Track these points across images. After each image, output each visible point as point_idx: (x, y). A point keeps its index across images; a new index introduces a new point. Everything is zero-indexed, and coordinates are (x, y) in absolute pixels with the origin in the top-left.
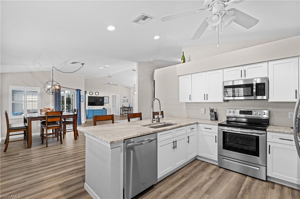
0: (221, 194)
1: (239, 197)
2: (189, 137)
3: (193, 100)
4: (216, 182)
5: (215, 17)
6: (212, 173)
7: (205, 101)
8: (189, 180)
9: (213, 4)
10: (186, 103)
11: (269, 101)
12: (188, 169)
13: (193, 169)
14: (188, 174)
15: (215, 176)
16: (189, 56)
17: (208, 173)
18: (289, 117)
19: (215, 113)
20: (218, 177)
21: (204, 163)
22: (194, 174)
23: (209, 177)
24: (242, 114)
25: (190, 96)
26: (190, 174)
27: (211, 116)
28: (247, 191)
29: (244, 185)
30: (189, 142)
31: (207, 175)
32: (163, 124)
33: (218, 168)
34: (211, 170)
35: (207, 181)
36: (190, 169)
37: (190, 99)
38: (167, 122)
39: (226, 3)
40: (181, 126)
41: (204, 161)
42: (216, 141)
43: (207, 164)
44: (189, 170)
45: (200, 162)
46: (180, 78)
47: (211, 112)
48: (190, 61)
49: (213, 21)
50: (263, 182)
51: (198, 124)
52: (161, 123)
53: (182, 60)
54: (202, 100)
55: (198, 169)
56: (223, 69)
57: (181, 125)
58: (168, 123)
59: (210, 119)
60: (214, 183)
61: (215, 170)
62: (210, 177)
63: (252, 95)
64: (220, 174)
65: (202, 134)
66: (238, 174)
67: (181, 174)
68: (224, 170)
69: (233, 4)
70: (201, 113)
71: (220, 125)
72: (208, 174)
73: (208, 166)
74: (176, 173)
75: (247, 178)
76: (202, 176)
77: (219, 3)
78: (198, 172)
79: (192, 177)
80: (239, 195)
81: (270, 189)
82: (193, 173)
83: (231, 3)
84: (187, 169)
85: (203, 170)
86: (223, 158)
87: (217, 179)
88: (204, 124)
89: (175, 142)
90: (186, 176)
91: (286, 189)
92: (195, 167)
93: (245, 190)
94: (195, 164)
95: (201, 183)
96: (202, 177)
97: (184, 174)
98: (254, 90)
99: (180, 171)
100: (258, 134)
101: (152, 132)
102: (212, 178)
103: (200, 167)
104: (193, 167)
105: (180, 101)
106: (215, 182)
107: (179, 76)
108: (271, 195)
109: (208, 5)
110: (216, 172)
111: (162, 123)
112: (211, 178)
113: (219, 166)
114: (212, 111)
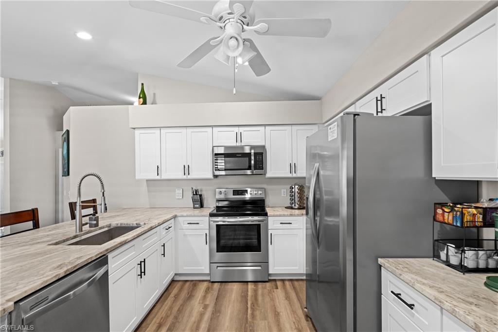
0: (227, 327)
1: (250, 320)
2: (164, 246)
3: (164, 176)
4: (215, 310)
5: (233, 42)
6: (205, 297)
7: (185, 177)
8: (172, 328)
9: (229, 19)
10: (147, 180)
11: (266, 177)
12: (164, 306)
13: (173, 303)
14: (167, 316)
15: (210, 300)
16: (152, 95)
17: (198, 300)
18: (282, 195)
19: (201, 196)
20: (215, 300)
21: (188, 284)
22: (178, 310)
23: (203, 305)
24: (235, 195)
25: (158, 167)
26: (171, 314)
27: (194, 201)
28: (255, 306)
29: (249, 298)
30: (164, 254)
31: (199, 303)
32: (106, 229)
33: (210, 284)
34: (202, 291)
35: (202, 315)
36: (167, 304)
37: (158, 174)
38: (116, 222)
39: (245, 27)
40: (152, 227)
41: (186, 281)
42: (206, 242)
43: (192, 283)
44: (166, 308)
45: (180, 283)
46: (137, 132)
47: (194, 195)
48: (154, 103)
49: (228, 47)
50: (264, 283)
51: (176, 219)
52: (101, 228)
53: (140, 98)
54: (180, 175)
55: (181, 298)
56: (212, 126)
57: (152, 225)
58: (119, 225)
59: (192, 206)
60: (213, 314)
61: (208, 290)
62: (205, 305)
63: (249, 168)
64: (216, 293)
65: (184, 235)
66: (237, 283)
67: (155, 322)
68: (219, 284)
69: (254, 32)
70: (177, 198)
71: (212, 215)
72: (200, 300)
73: (195, 288)
74: (143, 325)
75: (249, 285)
76: (192, 309)
77: (237, 22)
78: (182, 305)
79: (176, 318)
80: (249, 317)
81: (275, 290)
82: (176, 309)
83: (251, 30)
84: (163, 308)
85: (190, 297)
86: (217, 267)
87: (216, 304)
88: (187, 216)
89: (142, 263)
90: (166, 322)
91: (287, 283)
92: (176, 297)
93: (253, 304)
94: (175, 291)
95: (195, 322)
96: (193, 311)
97: (160, 318)
98: (253, 162)
99: (151, 316)
100: (259, 221)
101: (96, 256)
102: (208, 305)
103: (184, 294)
104: (173, 299)
105: (137, 178)
106: (213, 311)
107: (134, 129)
108: (278, 298)
109: (220, 16)
110: (210, 292)
111: (103, 228)
112: (206, 307)
113: (211, 281)
114: (196, 193)
